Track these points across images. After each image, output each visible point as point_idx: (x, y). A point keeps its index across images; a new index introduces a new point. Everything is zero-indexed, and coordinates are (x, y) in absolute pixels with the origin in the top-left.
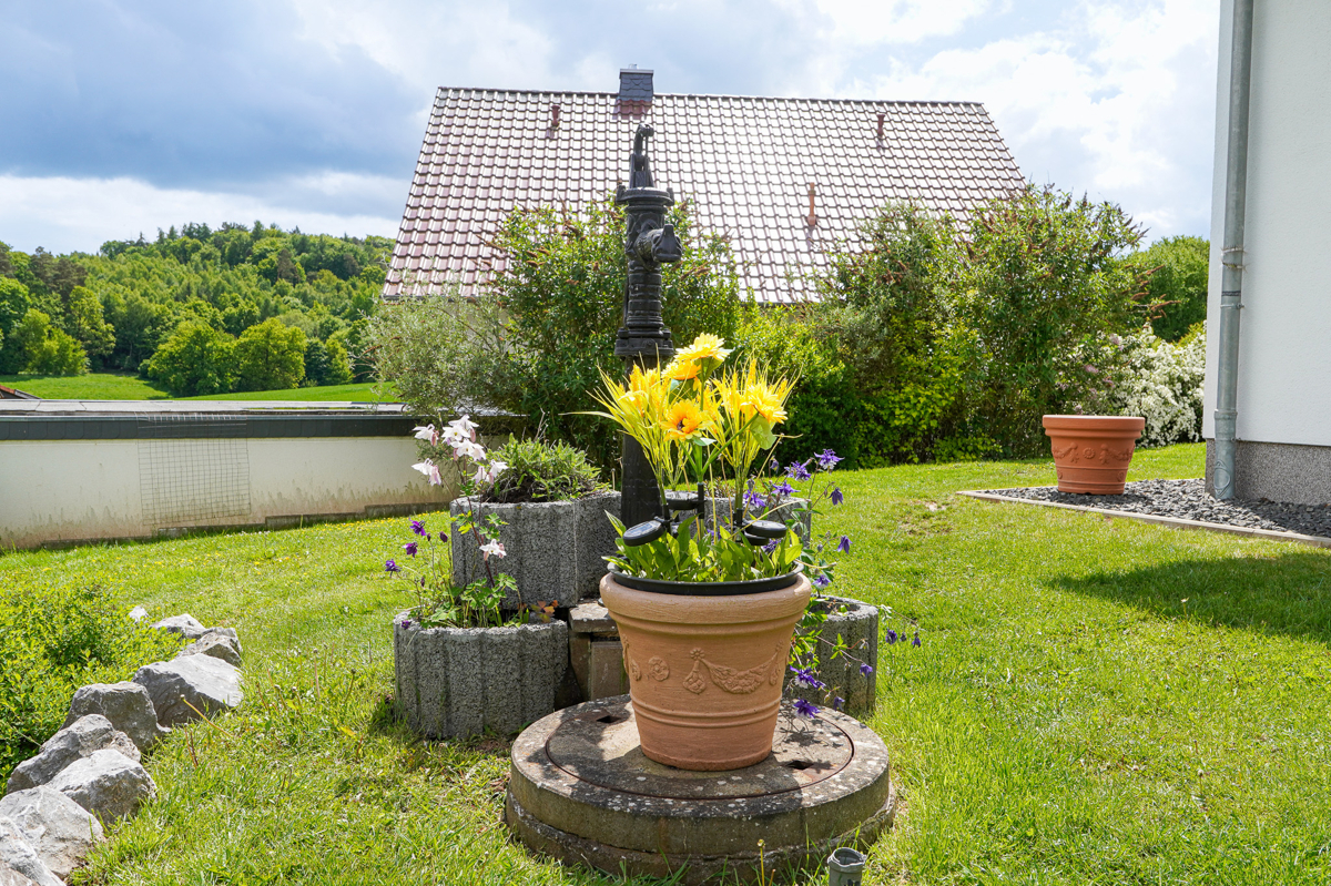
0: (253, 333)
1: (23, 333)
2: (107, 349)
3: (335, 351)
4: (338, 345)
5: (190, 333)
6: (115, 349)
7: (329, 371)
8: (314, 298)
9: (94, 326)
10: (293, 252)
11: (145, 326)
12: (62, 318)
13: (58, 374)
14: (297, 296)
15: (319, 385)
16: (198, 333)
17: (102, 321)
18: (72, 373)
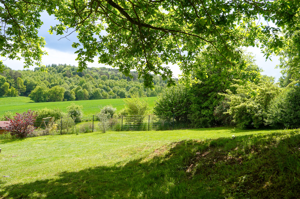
0: (53, 88)
1: (4, 87)
2: (24, 91)
3: (72, 93)
4: (73, 91)
5: (38, 88)
6: (26, 91)
7: (70, 97)
8: (72, 81)
9: (22, 86)
10: (71, 71)
11: (33, 86)
12: (14, 84)
13: (12, 96)
14: (68, 80)
15: (67, 101)
16: (40, 88)
17: (23, 85)
18: (15, 96)
